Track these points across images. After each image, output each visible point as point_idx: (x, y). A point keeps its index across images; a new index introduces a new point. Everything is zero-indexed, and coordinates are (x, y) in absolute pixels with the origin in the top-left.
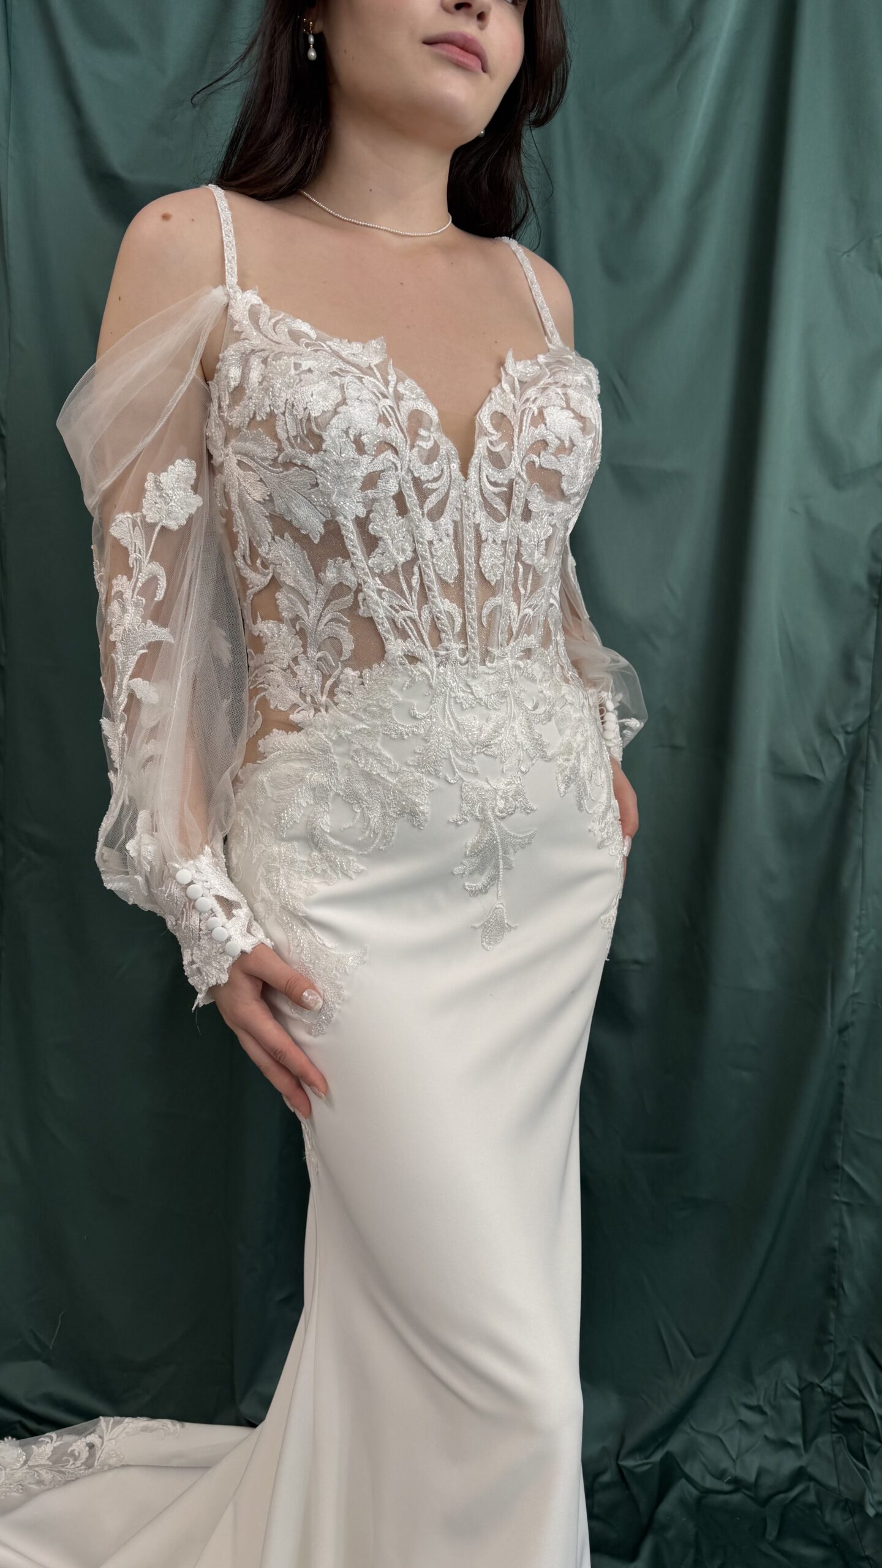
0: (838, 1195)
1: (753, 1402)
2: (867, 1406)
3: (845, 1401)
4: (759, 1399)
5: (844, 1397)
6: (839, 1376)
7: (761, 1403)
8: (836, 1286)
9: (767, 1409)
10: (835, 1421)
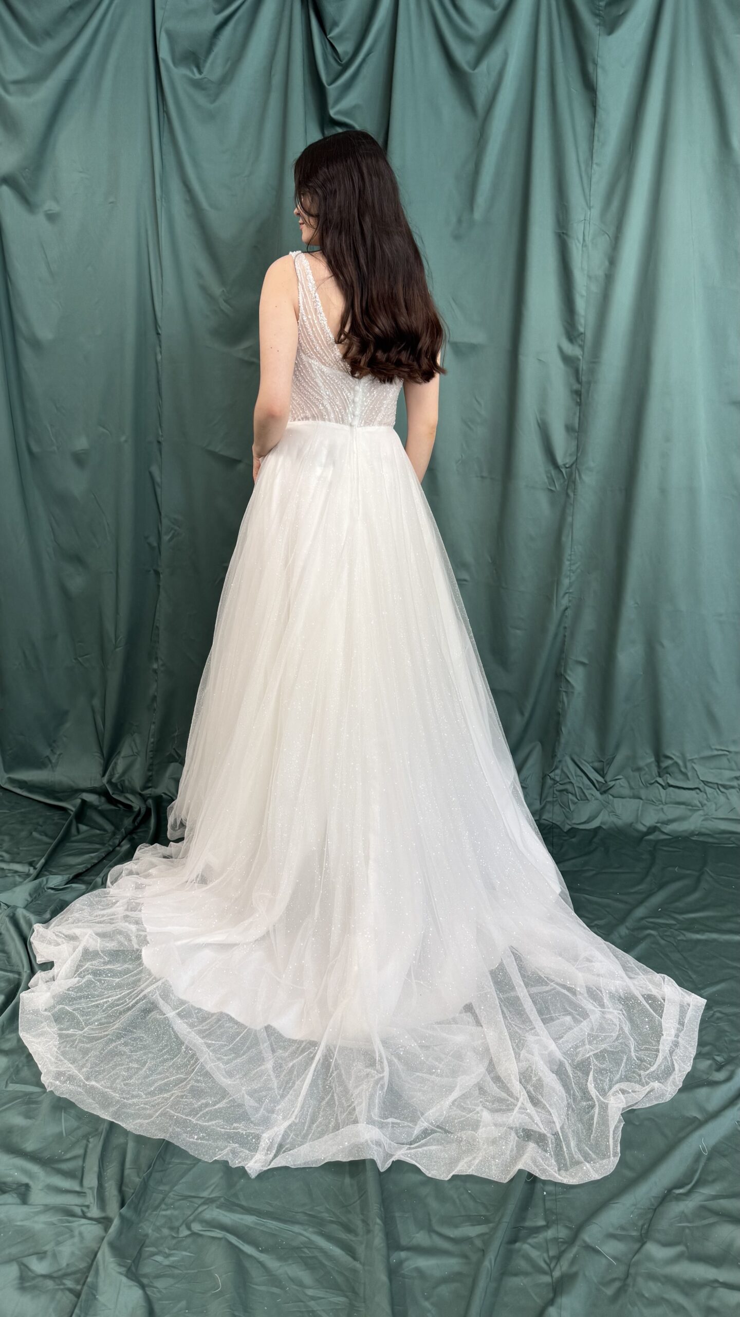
2: (571, 783)
5: (560, 781)
6: (558, 771)
8: (559, 730)
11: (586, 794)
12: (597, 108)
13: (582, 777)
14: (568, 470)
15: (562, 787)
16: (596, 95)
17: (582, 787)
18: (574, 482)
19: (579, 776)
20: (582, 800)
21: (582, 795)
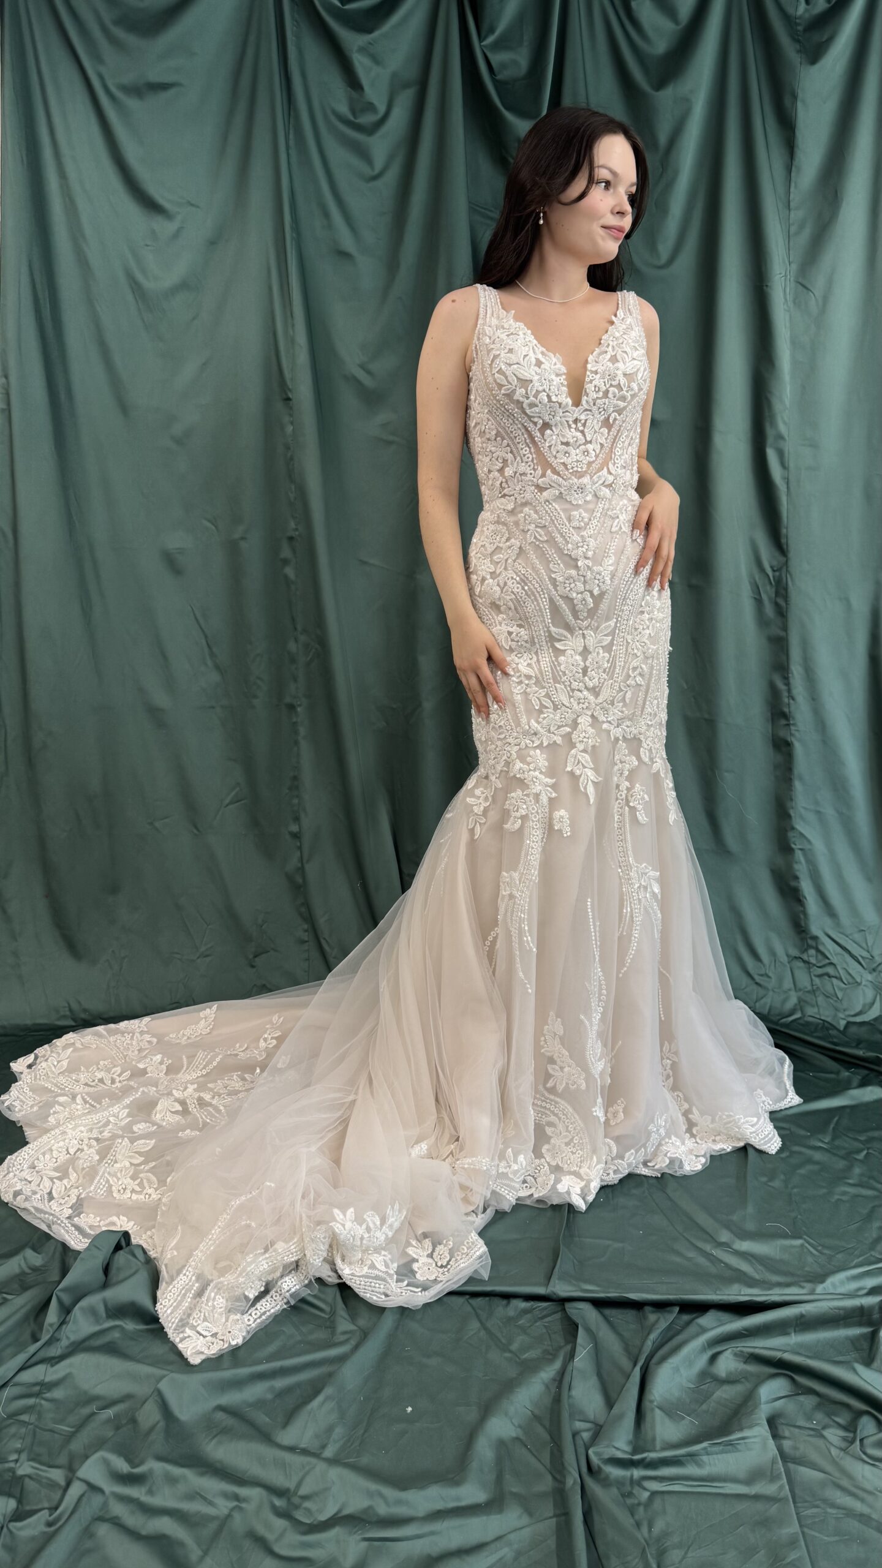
0: (795, 844)
1: (763, 972)
2: (831, 964)
3: (818, 965)
4: (766, 970)
7: (767, 971)
8: (801, 898)
9: (770, 974)
10: (814, 978)
11: (854, 975)
12: (796, 149)
13: (843, 955)
14: (777, 574)
15: (820, 971)
16: (794, 133)
17: (845, 966)
18: (786, 589)
19: (840, 954)
20: (849, 983)
21: (848, 977)
